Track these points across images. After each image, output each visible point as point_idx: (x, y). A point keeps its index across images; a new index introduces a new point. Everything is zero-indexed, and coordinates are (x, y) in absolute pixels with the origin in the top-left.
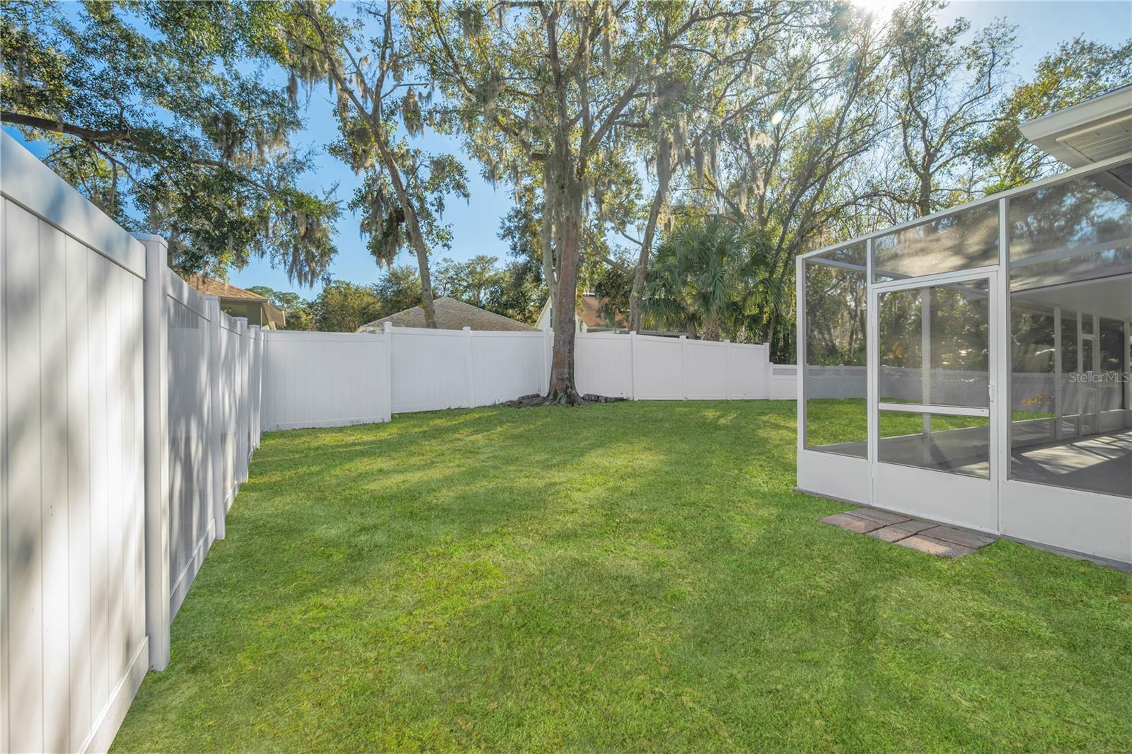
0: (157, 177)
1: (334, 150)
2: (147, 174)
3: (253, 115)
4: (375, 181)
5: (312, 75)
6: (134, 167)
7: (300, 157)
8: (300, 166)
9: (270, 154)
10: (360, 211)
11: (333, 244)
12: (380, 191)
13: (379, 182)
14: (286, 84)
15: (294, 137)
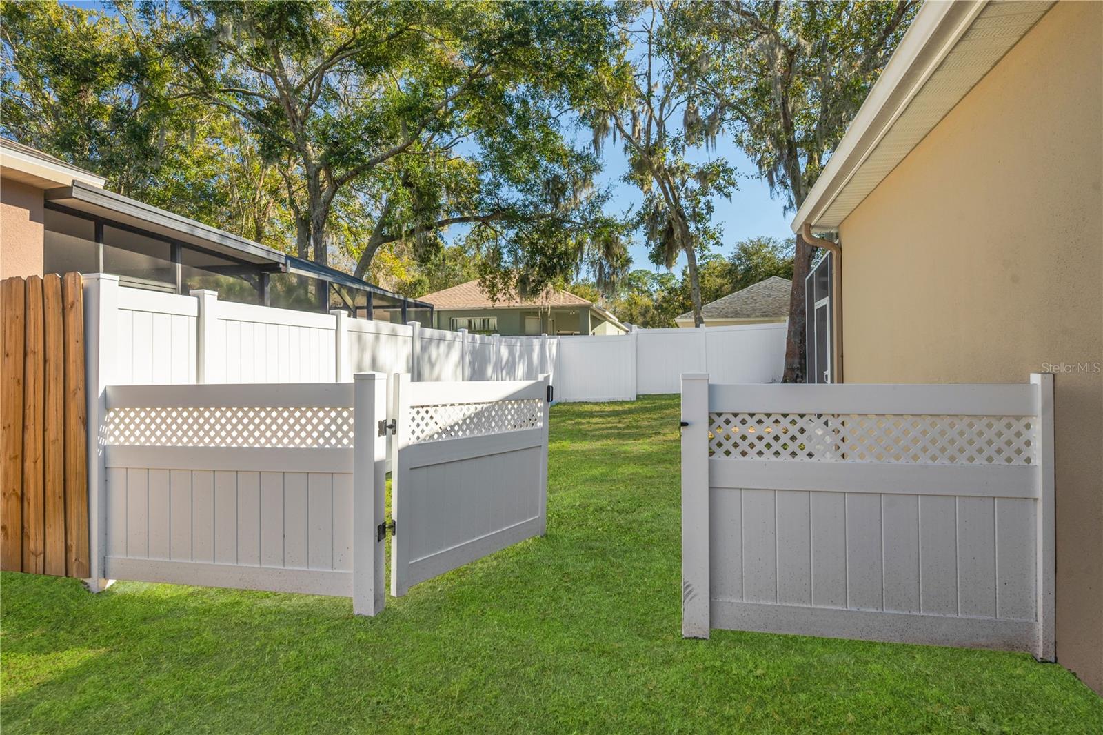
0: (517, 234)
1: (628, 178)
2: (511, 234)
3: (571, 171)
4: (651, 201)
5: (604, 131)
6: (505, 231)
7: (602, 192)
8: (602, 199)
9: (582, 196)
10: (642, 227)
11: (629, 255)
12: (657, 207)
13: (655, 202)
14: (592, 138)
15: (596, 178)
